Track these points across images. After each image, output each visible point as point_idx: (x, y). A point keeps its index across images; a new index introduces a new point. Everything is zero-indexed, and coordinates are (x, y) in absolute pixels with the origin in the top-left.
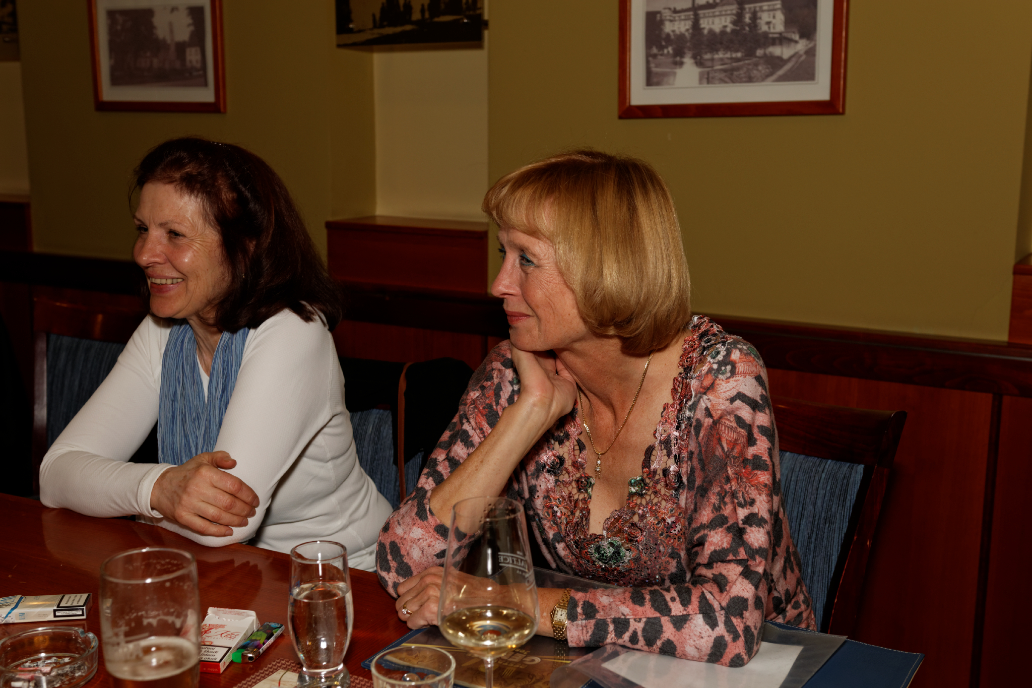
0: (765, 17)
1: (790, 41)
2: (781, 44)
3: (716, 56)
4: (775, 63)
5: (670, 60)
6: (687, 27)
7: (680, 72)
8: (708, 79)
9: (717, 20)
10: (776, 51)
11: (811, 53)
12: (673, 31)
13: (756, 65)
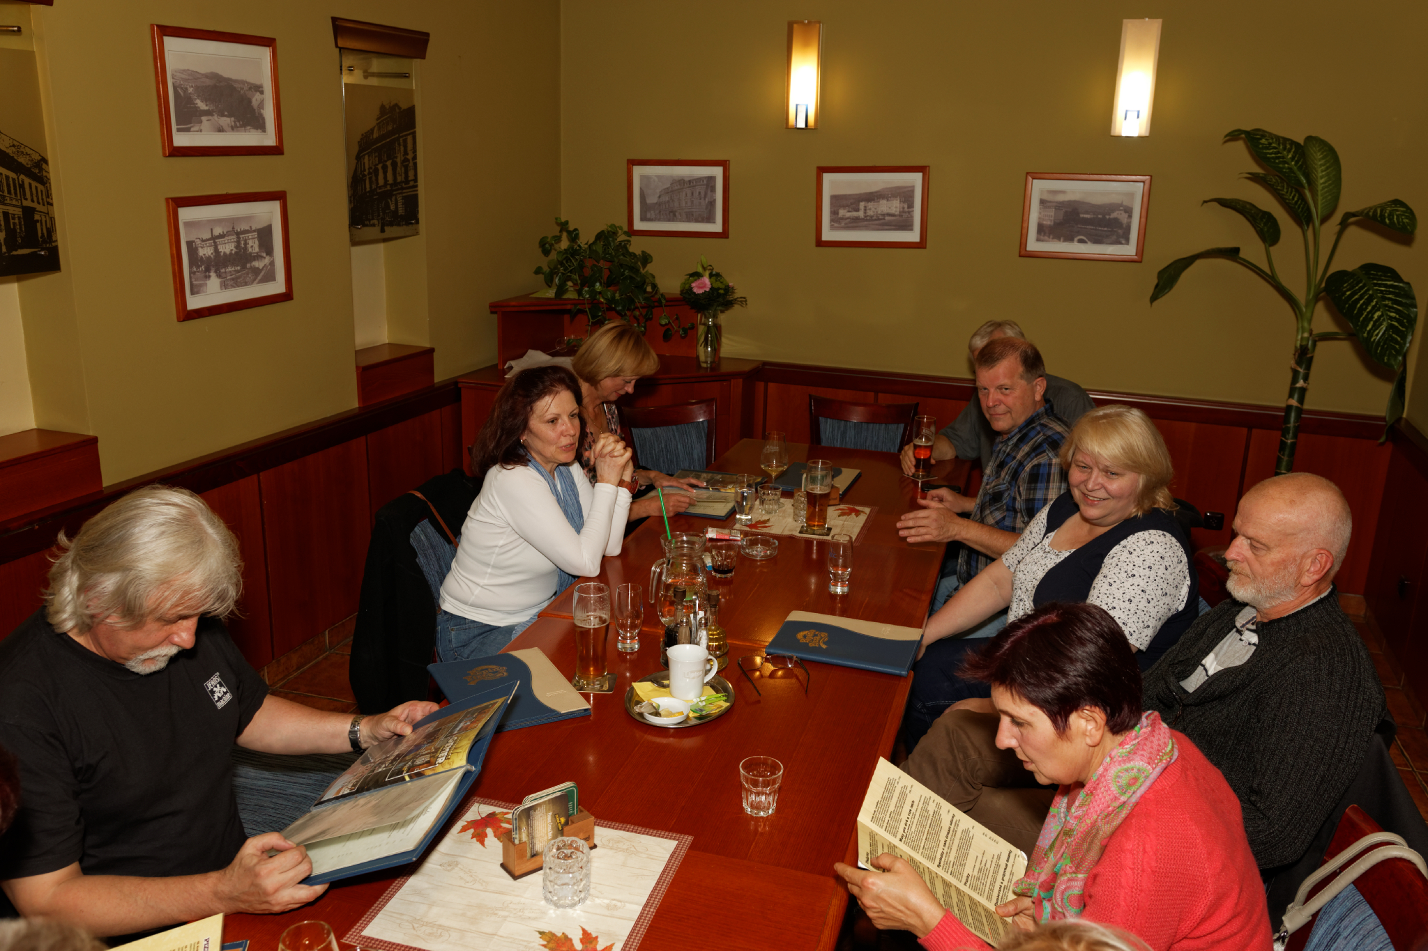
0: (250, 243)
1: (262, 257)
2: (258, 260)
3: (227, 270)
4: (256, 271)
5: (203, 275)
6: (212, 251)
7: (209, 282)
8: (224, 286)
9: (227, 245)
10: (256, 264)
11: (272, 264)
12: (204, 255)
13: (248, 274)
